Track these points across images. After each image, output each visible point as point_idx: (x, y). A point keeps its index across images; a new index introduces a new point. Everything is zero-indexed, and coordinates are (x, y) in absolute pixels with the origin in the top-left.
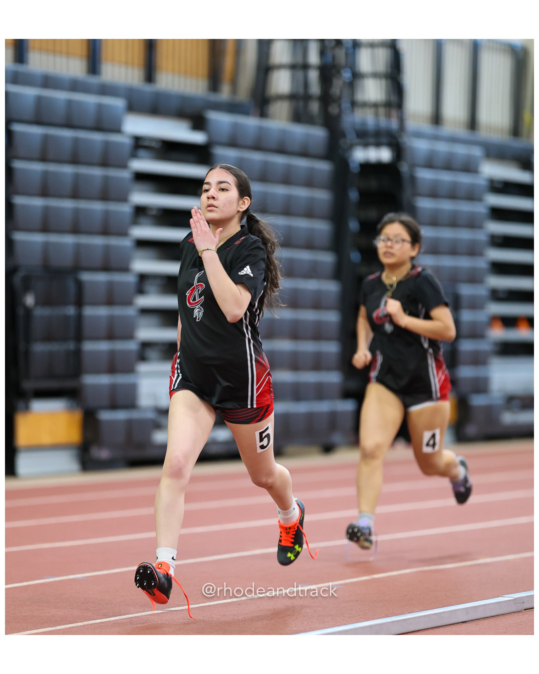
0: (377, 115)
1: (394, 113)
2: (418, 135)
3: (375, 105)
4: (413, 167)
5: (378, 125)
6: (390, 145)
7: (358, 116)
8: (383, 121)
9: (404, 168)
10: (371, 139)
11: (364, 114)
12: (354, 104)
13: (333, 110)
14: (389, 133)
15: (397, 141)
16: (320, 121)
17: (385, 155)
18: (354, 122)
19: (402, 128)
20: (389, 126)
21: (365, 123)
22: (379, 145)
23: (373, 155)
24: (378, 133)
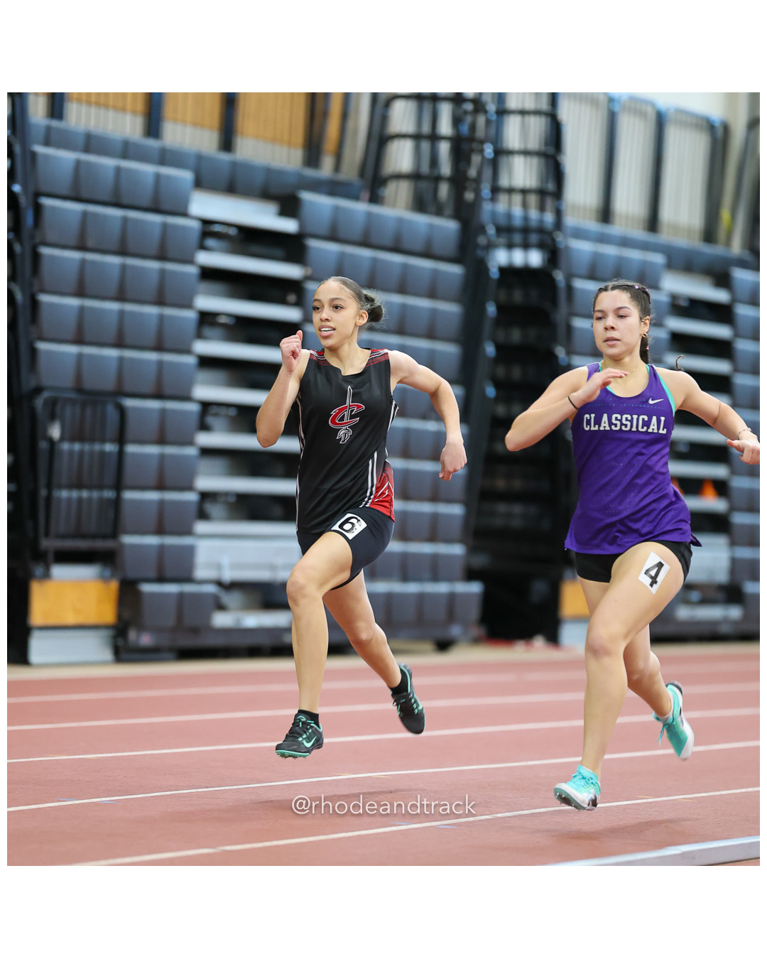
0: (525, 205)
1: (549, 202)
2: (579, 234)
3: (524, 192)
4: (569, 277)
5: (526, 218)
6: (541, 246)
7: (502, 206)
8: (534, 214)
9: (559, 276)
10: (517, 238)
11: (510, 203)
12: (496, 190)
13: (469, 196)
14: (541, 230)
15: (553, 240)
16: (449, 210)
17: (535, 258)
18: (494, 214)
19: (559, 224)
20: (541, 221)
21: (509, 216)
22: (526, 246)
23: (518, 258)
24: (526, 230)
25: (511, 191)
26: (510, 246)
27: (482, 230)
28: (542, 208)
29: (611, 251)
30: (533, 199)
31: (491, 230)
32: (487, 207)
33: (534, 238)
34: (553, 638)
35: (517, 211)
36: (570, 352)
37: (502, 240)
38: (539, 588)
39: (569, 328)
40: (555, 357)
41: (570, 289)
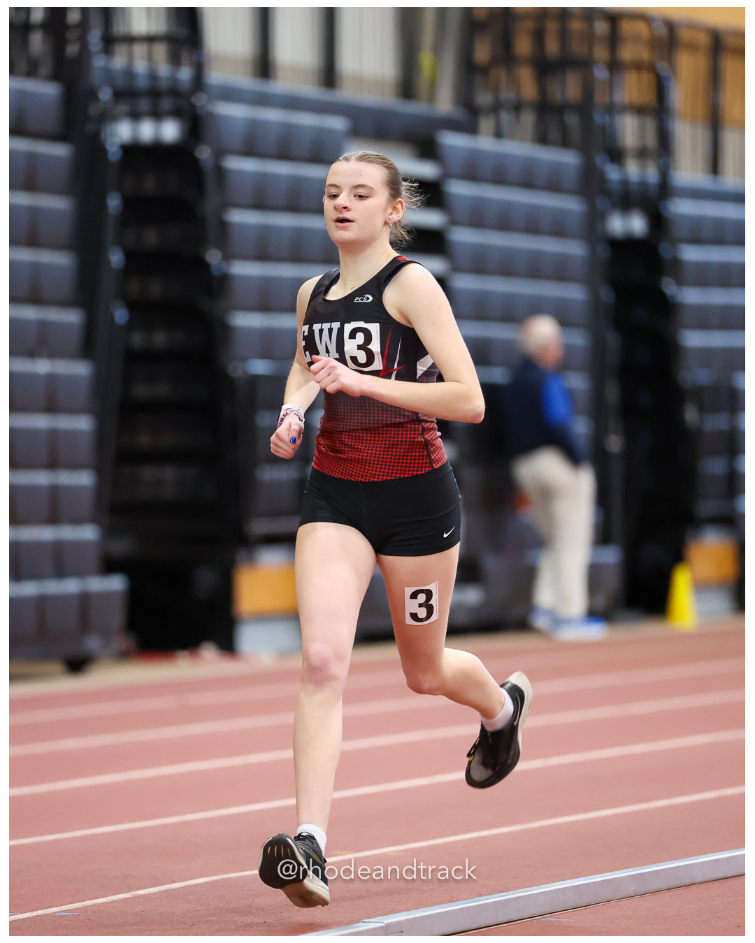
0: (150, 58)
1: (185, 55)
2: (230, 94)
3: (150, 39)
4: (219, 154)
5: (153, 76)
6: (176, 113)
7: (119, 61)
8: (164, 69)
9: (204, 153)
10: (144, 104)
11: (131, 57)
12: (110, 42)
13: (72, 49)
14: (174, 91)
15: (193, 106)
16: (46, 69)
17: (170, 131)
18: (108, 72)
19: (199, 82)
20: (174, 80)
21: (129, 73)
22: (157, 115)
23: (147, 131)
24: (154, 93)
25: (130, 40)
26: (135, 116)
27: (93, 95)
28: (175, 60)
29: (272, 115)
30: (161, 51)
31: (105, 94)
32: (98, 62)
33: (166, 103)
34: (228, 645)
35: (140, 66)
36: (228, 257)
37: (123, 108)
38: (205, 578)
39: (224, 226)
40: (205, 266)
41: (221, 172)
